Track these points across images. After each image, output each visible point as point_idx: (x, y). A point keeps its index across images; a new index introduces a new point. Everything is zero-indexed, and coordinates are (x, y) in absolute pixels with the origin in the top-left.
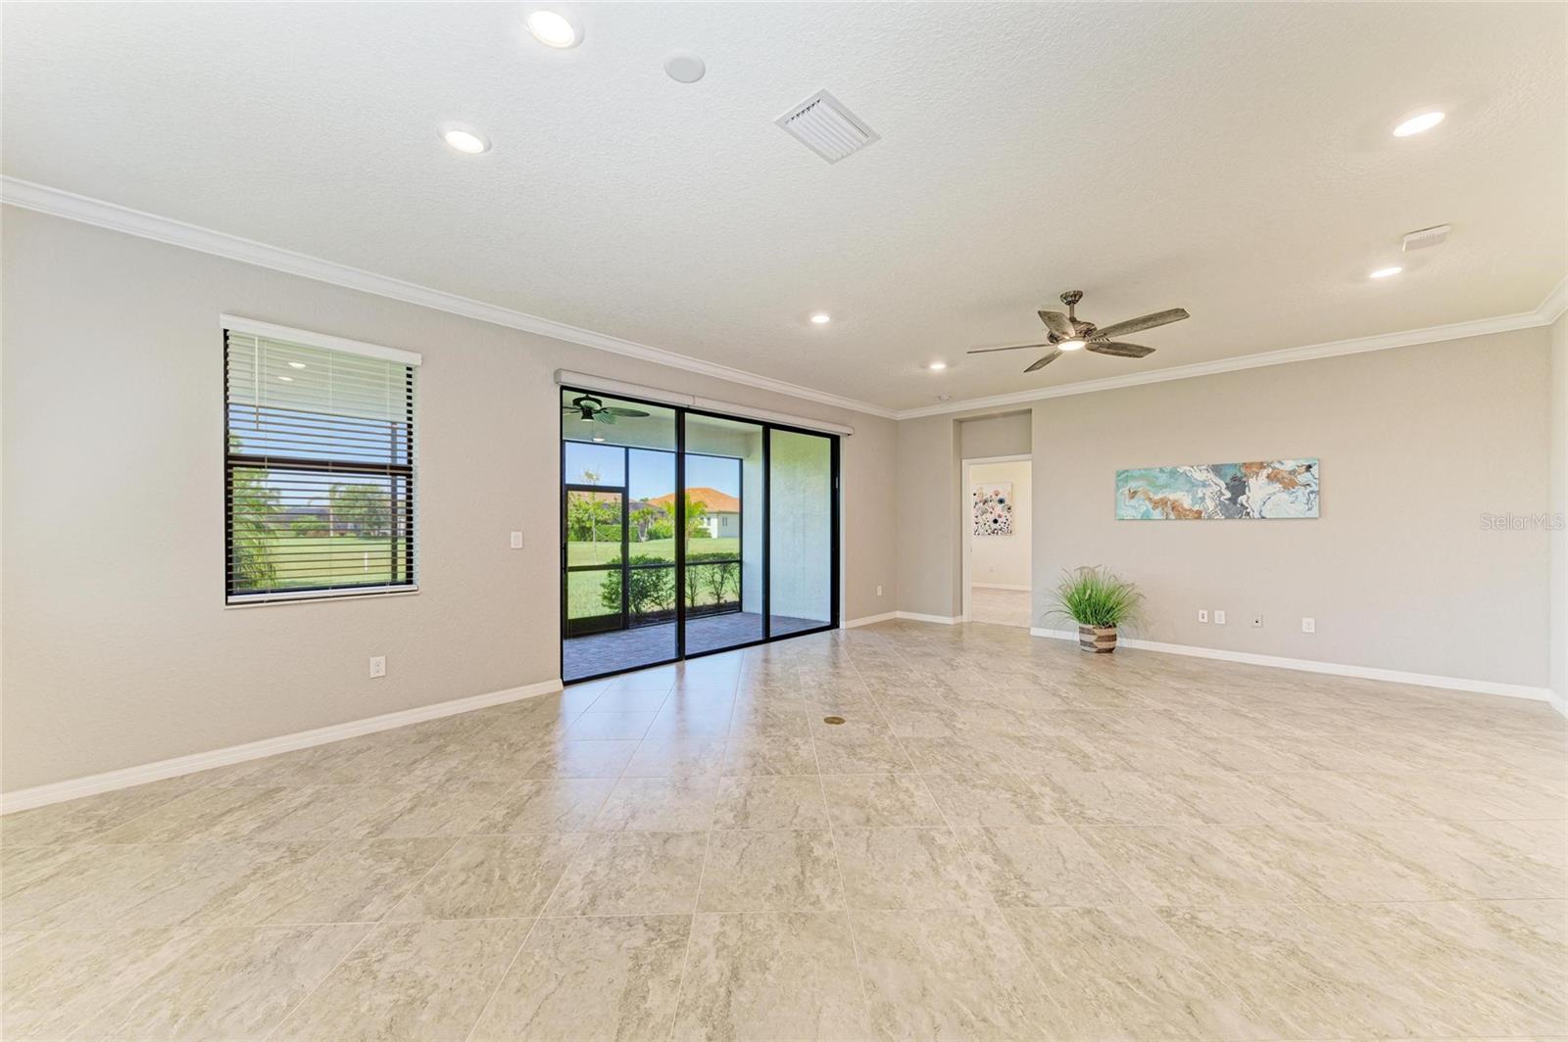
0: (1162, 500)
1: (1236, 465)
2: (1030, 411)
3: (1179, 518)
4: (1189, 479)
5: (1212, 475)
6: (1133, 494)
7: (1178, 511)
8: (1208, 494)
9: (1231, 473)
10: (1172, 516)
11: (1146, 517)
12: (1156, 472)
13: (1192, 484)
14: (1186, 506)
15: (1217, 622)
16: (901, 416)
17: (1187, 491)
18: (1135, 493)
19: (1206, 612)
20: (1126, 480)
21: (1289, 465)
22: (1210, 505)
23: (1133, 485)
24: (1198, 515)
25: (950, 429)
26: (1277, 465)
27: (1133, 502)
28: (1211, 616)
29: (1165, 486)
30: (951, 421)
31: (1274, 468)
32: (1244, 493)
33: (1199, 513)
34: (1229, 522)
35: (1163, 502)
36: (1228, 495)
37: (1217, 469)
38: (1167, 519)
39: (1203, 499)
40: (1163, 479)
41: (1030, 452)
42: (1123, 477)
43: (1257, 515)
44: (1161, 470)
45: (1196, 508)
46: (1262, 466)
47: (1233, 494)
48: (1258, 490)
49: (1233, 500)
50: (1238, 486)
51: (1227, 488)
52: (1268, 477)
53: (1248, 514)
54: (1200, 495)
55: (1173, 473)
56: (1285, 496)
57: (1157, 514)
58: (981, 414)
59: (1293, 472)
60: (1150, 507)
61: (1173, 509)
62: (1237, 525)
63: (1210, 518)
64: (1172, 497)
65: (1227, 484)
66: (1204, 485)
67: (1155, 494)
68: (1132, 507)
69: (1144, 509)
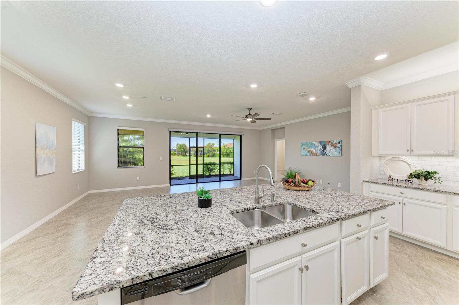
0: (309, 150)
1: (324, 141)
2: (284, 128)
3: (313, 155)
4: (315, 145)
5: (319, 144)
7: (312, 154)
8: (318, 149)
9: (323, 143)
10: (311, 155)
11: (306, 155)
13: (316, 147)
14: (314, 152)
15: (320, 183)
16: (261, 129)
17: (314, 148)
18: (304, 148)
19: (318, 180)
20: (302, 145)
21: (335, 142)
22: (319, 152)
23: (304, 146)
25: (270, 131)
26: (333, 142)
27: (304, 151)
29: (310, 147)
30: (270, 130)
31: (332, 142)
32: (326, 149)
33: (317, 154)
34: (323, 157)
35: (309, 151)
36: (322, 150)
37: (320, 143)
39: (317, 150)
40: (310, 145)
41: (285, 138)
42: (302, 144)
43: (328, 155)
44: (309, 143)
45: (316, 153)
46: (329, 142)
47: (323, 149)
48: (329, 147)
49: (323, 151)
50: (324, 147)
51: (322, 148)
52: (331, 145)
53: (326, 155)
54: (317, 149)
55: (312, 144)
56: (334, 150)
57: (308, 154)
58: (277, 128)
59: (336, 144)
60: (307, 152)
61: (311, 153)
62: (324, 157)
63: (319, 156)
64: (311, 150)
65: (322, 147)
66: (318, 147)
67: (308, 149)
68: (304, 152)
69: (306, 153)
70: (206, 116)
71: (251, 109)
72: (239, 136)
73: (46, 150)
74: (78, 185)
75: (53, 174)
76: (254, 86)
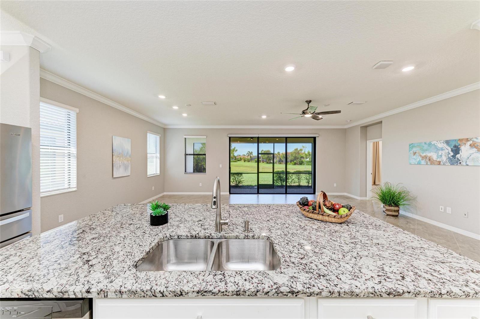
0: (425, 156)
1: (456, 140)
2: (381, 122)
3: (431, 164)
4: (436, 147)
5: (445, 145)
6: (415, 154)
7: (431, 161)
8: (444, 153)
9: (453, 144)
10: (429, 163)
11: (419, 163)
12: (423, 144)
13: (437, 149)
14: (435, 159)
15: (447, 212)
16: (346, 127)
17: (435, 152)
18: (415, 153)
19: (443, 207)
20: (412, 148)
21: (479, 139)
22: (444, 158)
23: (415, 150)
24: (439, 163)
25: (359, 130)
26: (475, 140)
27: (415, 157)
28: (445, 210)
29: (426, 150)
30: (360, 128)
31: (473, 141)
32: (459, 153)
33: (440, 162)
34: (453, 167)
35: (426, 157)
36: (452, 154)
37: (447, 142)
38: (427, 164)
39: (441, 156)
40: (426, 147)
41: (381, 138)
42: (412, 146)
43: (464, 164)
44: (425, 143)
45: (438, 160)
46: (467, 140)
47: (454, 153)
48: (465, 151)
49: (454, 156)
50: (456, 150)
51: (452, 151)
52: (470, 145)
53: (460, 163)
54: (440, 154)
55: (430, 144)
56: (478, 154)
57: (423, 162)
58: (371, 123)
60: (421, 159)
61: (429, 160)
62: (455, 168)
63: (444, 164)
64: (429, 155)
65: (452, 149)
66: (442, 150)
67: (423, 154)
68: (414, 159)
69: (418, 160)
70: (260, 116)
71: (310, 101)
72: (313, 138)
73: (122, 158)
74: (153, 187)
75: (128, 177)
76: (290, 69)
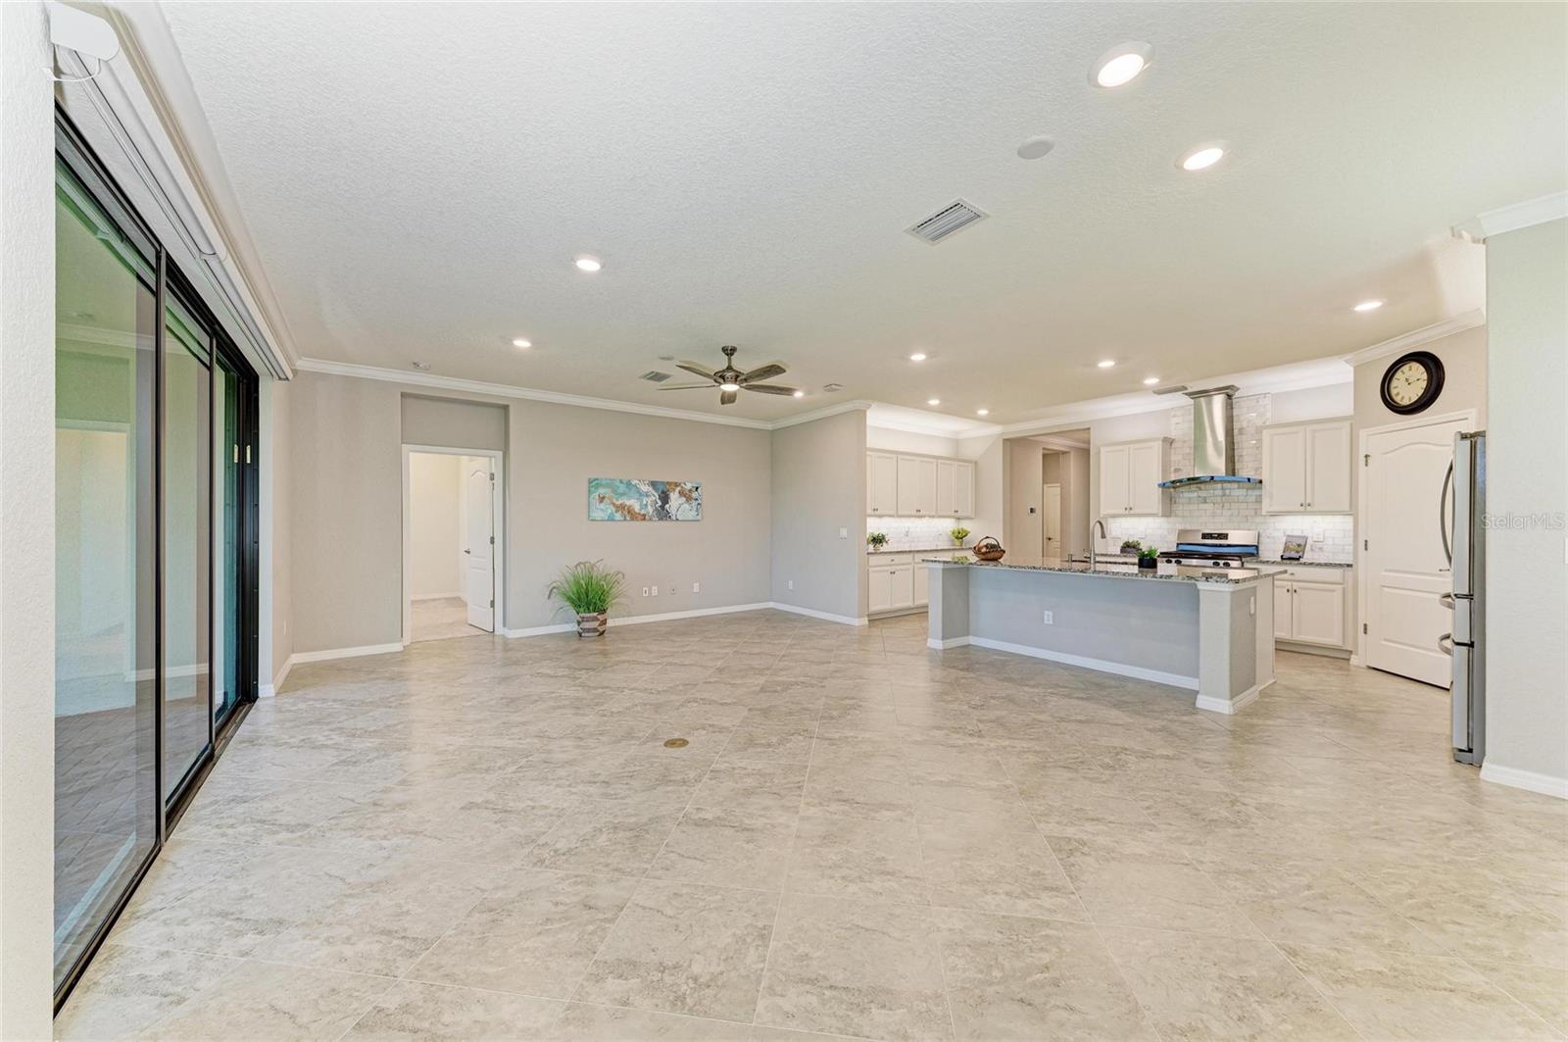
0: (621, 504)
1: (663, 482)
3: (632, 519)
4: (638, 491)
5: (651, 489)
6: (602, 499)
7: (633, 515)
8: (649, 502)
9: (661, 488)
10: (627, 518)
11: (611, 519)
12: (618, 483)
13: (641, 494)
14: (637, 510)
15: (653, 595)
17: (638, 499)
18: (603, 498)
19: (647, 589)
20: (598, 486)
21: (689, 486)
22: (650, 509)
23: (602, 491)
24: (644, 517)
26: (683, 485)
27: (602, 506)
28: (650, 591)
29: (624, 494)
30: (399, 395)
31: (681, 487)
32: (668, 503)
33: (644, 515)
34: (662, 523)
35: (621, 508)
36: (660, 504)
37: (653, 484)
38: (625, 520)
39: (646, 505)
40: (622, 488)
42: (594, 484)
43: (674, 518)
44: (621, 482)
45: (643, 512)
46: (677, 485)
47: (662, 503)
48: (675, 499)
49: (662, 507)
50: (665, 498)
51: (659, 498)
52: (679, 492)
53: (670, 518)
54: (644, 502)
55: (629, 484)
56: (686, 506)
57: (618, 516)
59: (690, 491)
60: (614, 510)
61: (629, 512)
63: (651, 520)
64: (628, 503)
65: (659, 495)
66: (647, 496)
67: (617, 500)
68: (602, 510)
69: (610, 511)
71: (734, 350)
